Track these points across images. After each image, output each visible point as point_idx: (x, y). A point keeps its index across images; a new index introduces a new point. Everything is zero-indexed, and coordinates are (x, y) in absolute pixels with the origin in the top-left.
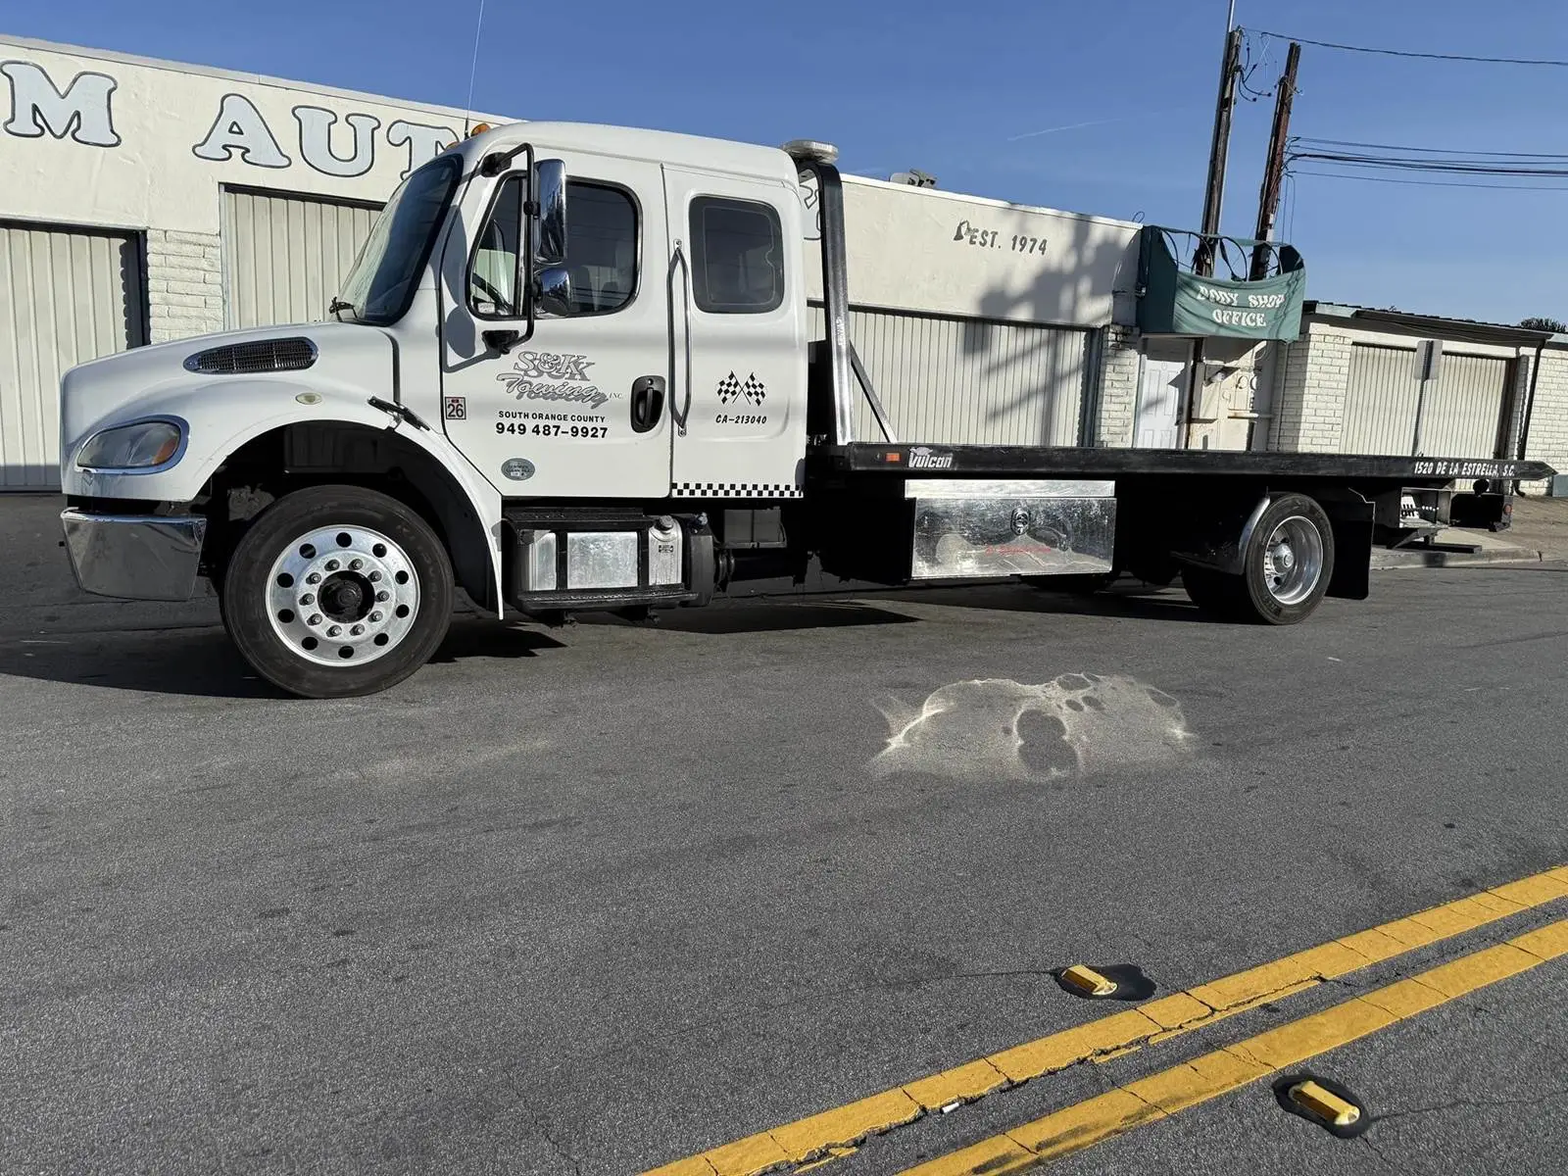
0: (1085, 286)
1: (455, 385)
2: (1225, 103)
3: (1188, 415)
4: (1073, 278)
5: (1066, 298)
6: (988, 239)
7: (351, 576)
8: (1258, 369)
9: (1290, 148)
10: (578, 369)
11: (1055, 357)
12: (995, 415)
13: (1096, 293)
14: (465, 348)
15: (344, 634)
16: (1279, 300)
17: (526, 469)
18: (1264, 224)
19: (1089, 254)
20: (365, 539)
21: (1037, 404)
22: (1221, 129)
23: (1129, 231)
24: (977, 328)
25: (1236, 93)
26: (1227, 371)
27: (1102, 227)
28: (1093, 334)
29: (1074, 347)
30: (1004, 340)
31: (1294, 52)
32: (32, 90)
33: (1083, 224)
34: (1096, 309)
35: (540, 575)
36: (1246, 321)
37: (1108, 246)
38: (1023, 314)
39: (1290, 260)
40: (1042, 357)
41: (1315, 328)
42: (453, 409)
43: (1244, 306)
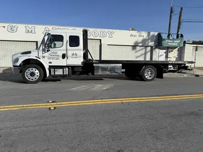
0: (150, 41)
1: (44, 55)
2: (171, 16)
3: (167, 57)
4: (148, 40)
5: (147, 42)
6: (135, 36)
7: (32, 72)
8: (178, 51)
9: (182, 21)
10: (56, 53)
11: (146, 50)
12: (137, 57)
13: (151, 42)
14: (45, 51)
15: (32, 78)
16: (179, 41)
17: (51, 63)
18: (178, 31)
19: (150, 37)
20: (34, 69)
21: (143, 56)
22: (170, 19)
23: (156, 34)
24: (134, 47)
25: (172, 15)
26: (172, 51)
27: (152, 33)
28: (152, 47)
29: (149, 49)
30: (138, 48)
31: (182, 8)
32: (28, 29)
33: (149, 33)
34: (152, 44)
35: (52, 73)
36: (174, 44)
37: (153, 36)
38: (140, 45)
39: (182, 36)
40: (144, 50)
41: (186, 45)
42: (44, 57)
43: (173, 42)
